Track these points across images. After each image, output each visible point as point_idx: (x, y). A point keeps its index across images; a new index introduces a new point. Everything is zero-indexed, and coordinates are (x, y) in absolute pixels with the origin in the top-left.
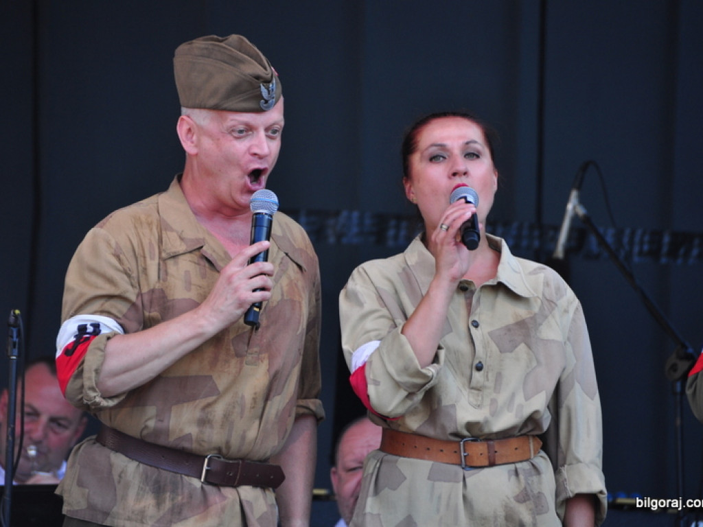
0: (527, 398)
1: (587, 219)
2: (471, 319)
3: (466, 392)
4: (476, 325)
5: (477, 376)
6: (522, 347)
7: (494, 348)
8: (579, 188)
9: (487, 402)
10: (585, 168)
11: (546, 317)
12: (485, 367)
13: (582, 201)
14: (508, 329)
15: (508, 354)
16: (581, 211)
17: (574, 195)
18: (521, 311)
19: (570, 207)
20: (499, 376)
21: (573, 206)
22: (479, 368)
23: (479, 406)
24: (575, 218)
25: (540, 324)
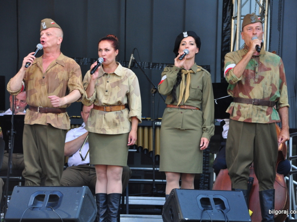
0: (118, 97)
1: (135, 60)
2: (107, 81)
3: (104, 96)
4: (108, 82)
5: (106, 93)
6: (117, 87)
7: (110, 87)
8: (133, 54)
9: (108, 98)
10: (134, 49)
11: (125, 80)
12: (108, 91)
13: (134, 56)
14: (115, 83)
15: (114, 88)
16: (134, 58)
17: (132, 55)
18: (119, 79)
19: (131, 57)
20: (111, 93)
21: (132, 57)
22: (107, 91)
23: (106, 100)
24: (132, 60)
25: (123, 82)
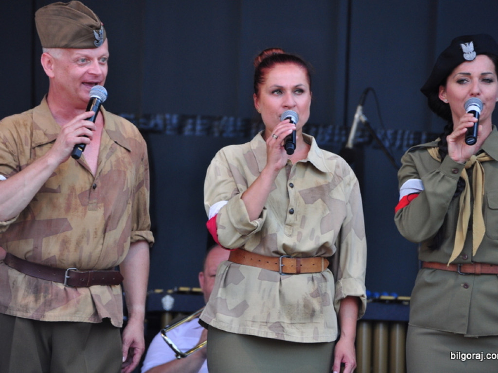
0: (322, 233)
1: (367, 124)
2: (289, 182)
3: (283, 227)
4: (292, 186)
5: (290, 217)
6: (319, 201)
7: (302, 200)
8: (363, 105)
9: (296, 233)
10: (366, 92)
11: (336, 186)
12: (295, 212)
13: (364, 112)
14: (312, 190)
15: (311, 206)
16: (364, 119)
17: (359, 109)
18: (321, 180)
19: (357, 116)
20: (304, 218)
21: (359, 116)
22: (292, 212)
23: (290, 236)
24: (360, 123)
25: (332, 189)
